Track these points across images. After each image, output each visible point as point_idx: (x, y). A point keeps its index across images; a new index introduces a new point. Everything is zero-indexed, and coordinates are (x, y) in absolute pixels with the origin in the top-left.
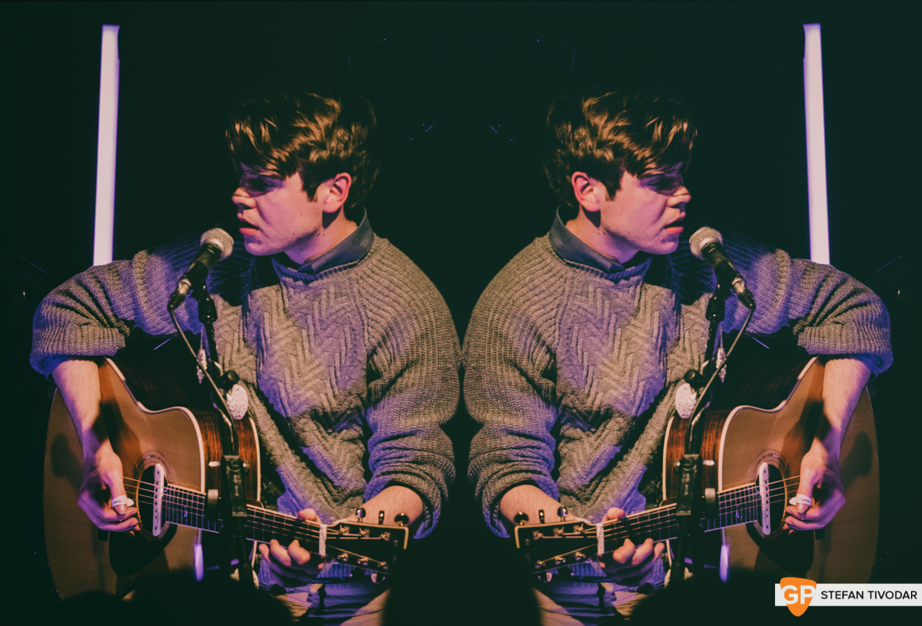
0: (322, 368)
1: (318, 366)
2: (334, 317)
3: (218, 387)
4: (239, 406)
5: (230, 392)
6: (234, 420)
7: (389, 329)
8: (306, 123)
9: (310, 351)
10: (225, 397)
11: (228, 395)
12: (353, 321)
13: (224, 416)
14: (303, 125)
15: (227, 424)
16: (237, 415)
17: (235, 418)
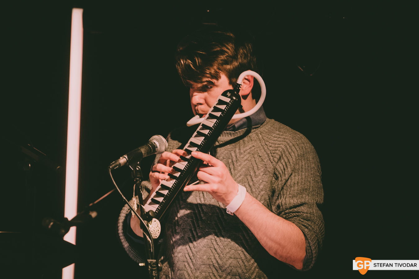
0: (242, 177)
1: (240, 176)
2: (248, 151)
3: (144, 220)
4: (156, 231)
5: (150, 223)
6: (153, 239)
7: (283, 152)
8: (221, 48)
9: (234, 170)
10: (148, 226)
11: (149, 224)
12: (259, 152)
13: (147, 237)
14: (219, 49)
15: (149, 242)
16: (155, 236)
17: (154, 238)
